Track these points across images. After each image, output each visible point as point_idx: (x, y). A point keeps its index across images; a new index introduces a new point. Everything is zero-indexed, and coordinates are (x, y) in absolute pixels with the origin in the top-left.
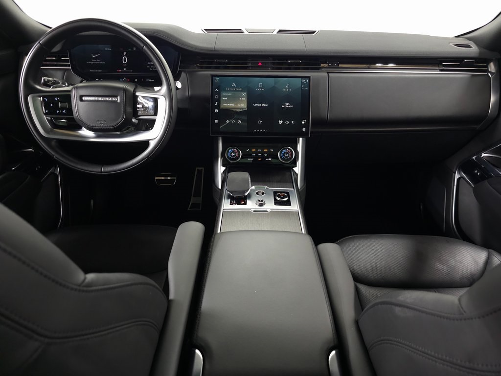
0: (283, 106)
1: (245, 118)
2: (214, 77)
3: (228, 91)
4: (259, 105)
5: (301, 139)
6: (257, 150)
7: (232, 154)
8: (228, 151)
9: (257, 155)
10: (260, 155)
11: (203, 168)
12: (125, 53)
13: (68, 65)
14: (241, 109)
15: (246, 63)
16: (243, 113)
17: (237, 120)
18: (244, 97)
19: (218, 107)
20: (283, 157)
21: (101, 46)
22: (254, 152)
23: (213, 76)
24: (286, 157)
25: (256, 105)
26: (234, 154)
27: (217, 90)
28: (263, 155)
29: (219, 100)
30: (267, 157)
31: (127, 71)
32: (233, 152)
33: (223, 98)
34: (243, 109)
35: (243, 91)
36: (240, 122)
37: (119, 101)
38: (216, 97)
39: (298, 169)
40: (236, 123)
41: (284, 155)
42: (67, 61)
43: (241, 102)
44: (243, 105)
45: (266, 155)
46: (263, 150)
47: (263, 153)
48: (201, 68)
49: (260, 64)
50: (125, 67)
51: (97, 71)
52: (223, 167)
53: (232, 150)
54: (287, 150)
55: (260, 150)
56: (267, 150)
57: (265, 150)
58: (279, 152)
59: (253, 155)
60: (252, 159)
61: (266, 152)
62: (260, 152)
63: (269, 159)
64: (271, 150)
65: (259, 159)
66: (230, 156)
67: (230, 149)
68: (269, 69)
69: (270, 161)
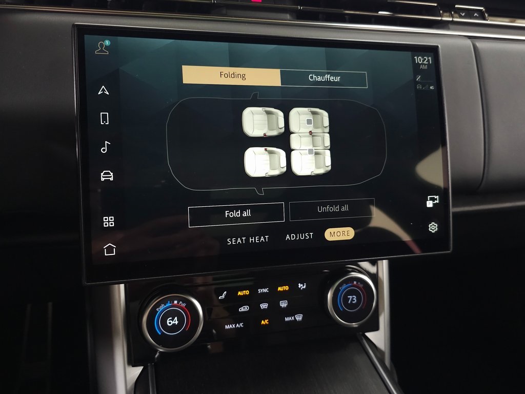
6: (253, 290)
7: (170, 322)
8: (153, 313)
9: (255, 307)
10: (264, 306)
20: (342, 306)
22: (244, 300)
24: (352, 306)
26: (175, 320)
28: (274, 305)
30: (290, 311)
32: (172, 314)
38: (104, 118)
41: (346, 299)
45: (284, 304)
46: (273, 290)
52: (133, 366)
53: (168, 305)
54: (355, 283)
55: (266, 290)
56: (286, 288)
57: (280, 289)
58: (330, 295)
59: (242, 309)
60: (238, 325)
61: (283, 296)
62: (264, 298)
63: (295, 318)
64: (300, 287)
65: (263, 322)
66: (159, 329)
67: (158, 305)
68: (288, 16)
69: (299, 322)
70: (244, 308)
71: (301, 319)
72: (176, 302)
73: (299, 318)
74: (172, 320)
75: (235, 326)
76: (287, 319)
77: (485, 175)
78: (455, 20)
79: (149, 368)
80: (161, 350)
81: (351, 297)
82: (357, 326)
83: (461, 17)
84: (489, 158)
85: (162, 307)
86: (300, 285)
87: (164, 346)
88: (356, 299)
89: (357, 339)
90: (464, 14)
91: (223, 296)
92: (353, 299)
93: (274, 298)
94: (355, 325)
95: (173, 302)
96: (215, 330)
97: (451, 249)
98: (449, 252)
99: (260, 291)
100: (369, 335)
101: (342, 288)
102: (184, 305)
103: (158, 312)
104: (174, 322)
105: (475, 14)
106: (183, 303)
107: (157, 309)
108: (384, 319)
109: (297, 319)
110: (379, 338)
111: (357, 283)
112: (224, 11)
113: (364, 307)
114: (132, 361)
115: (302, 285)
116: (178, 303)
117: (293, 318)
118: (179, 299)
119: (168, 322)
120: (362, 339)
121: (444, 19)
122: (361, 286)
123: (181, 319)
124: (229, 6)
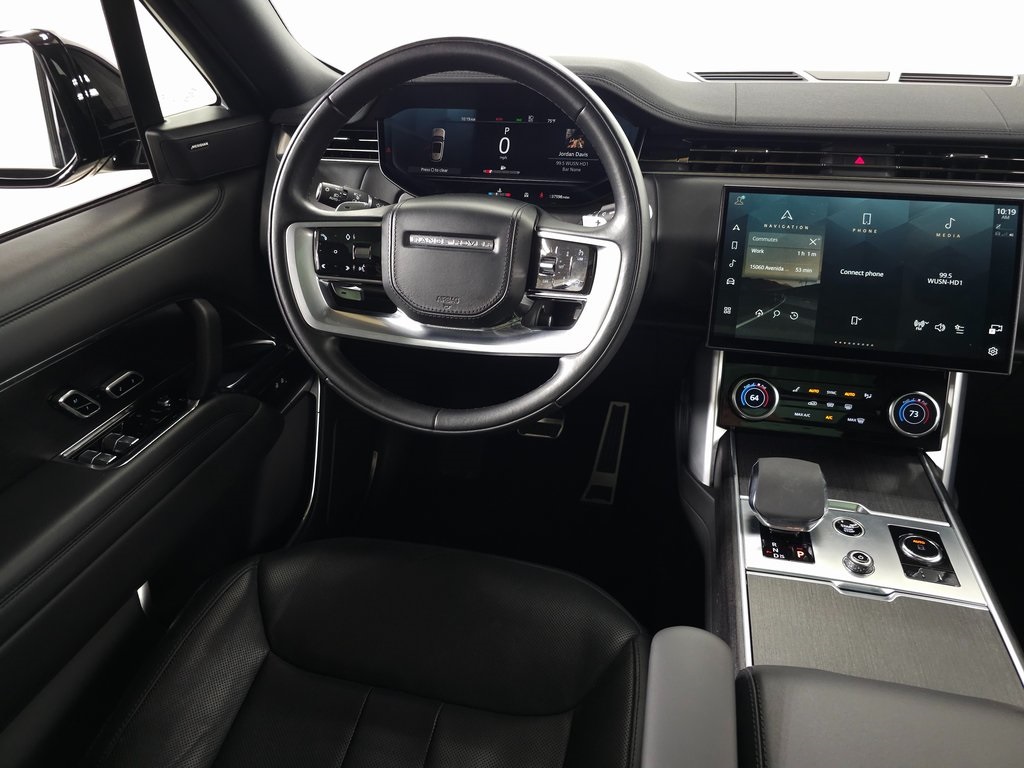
0: (930, 281)
1: (811, 305)
2: (731, 194)
3: (768, 230)
4: (856, 273)
5: (959, 376)
6: (823, 391)
7: (753, 398)
8: (741, 388)
9: (822, 404)
10: (830, 405)
11: (627, 405)
12: (507, 130)
13: (374, 156)
14: (801, 281)
15: (817, 159)
16: (807, 291)
17: (786, 310)
18: (813, 249)
19: (737, 272)
20: (903, 417)
21: (452, 113)
22: (813, 397)
23: (729, 190)
24: (913, 419)
25: (847, 272)
26: (757, 398)
27: (737, 228)
28: (840, 406)
29: (740, 256)
30: (851, 414)
31: (508, 172)
32: (755, 392)
33: (754, 251)
34: (806, 280)
35: (812, 232)
36: (795, 316)
37: (497, 250)
38: (734, 245)
39: (942, 458)
40: (784, 320)
41: (907, 413)
42: (373, 146)
43: (805, 261)
44: (809, 271)
45: (848, 407)
46: (841, 392)
48: (690, 167)
50: (504, 163)
51: (437, 170)
52: (720, 427)
53: (753, 385)
54: (919, 400)
55: (833, 393)
56: (853, 394)
57: (846, 394)
58: (892, 407)
60: (805, 415)
61: (849, 400)
62: (831, 398)
63: (857, 420)
65: (827, 417)
66: (744, 402)
67: (746, 384)
68: (886, 174)
69: (861, 424)
72: (760, 385)
73: (861, 421)
76: (850, 419)
79: (731, 431)
80: (743, 417)
81: (913, 411)
82: (917, 437)
85: (748, 386)
86: (866, 395)
87: (746, 414)
88: (918, 415)
91: (796, 391)
93: (840, 400)
94: (913, 435)
95: (758, 385)
99: (828, 392)
100: (930, 454)
101: (905, 403)
102: (766, 389)
107: (744, 387)
109: (859, 421)
111: (922, 401)
112: (831, 172)
114: (720, 424)
115: (868, 395)
117: (855, 420)
118: (762, 382)
119: (751, 397)
123: (761, 397)
124: (835, 168)
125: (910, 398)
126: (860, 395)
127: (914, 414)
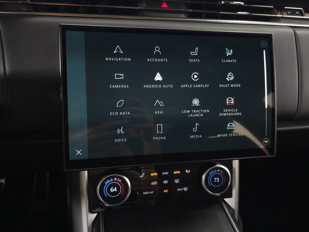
6: (160, 173)
7: (112, 190)
8: (103, 185)
9: (160, 183)
10: (165, 182)
20: (210, 184)
23: (65, 28)
24: (216, 184)
30: (181, 185)
32: (113, 185)
41: (213, 180)
45: (177, 181)
46: (171, 173)
47: (171, 178)
49: (165, 5)
52: (92, 213)
53: (111, 180)
54: (219, 170)
55: (167, 173)
56: (179, 172)
57: (175, 173)
58: (204, 177)
59: (153, 184)
60: (150, 192)
61: (177, 176)
62: (166, 178)
63: (183, 189)
64: (186, 172)
65: (165, 191)
66: (106, 194)
67: (106, 180)
68: (183, 16)
69: (186, 191)
70: (154, 183)
71: (187, 190)
72: (116, 179)
73: (186, 189)
74: (114, 189)
75: (149, 193)
76: (178, 190)
77: (298, 111)
78: (284, 16)
79: (101, 214)
80: (107, 205)
81: (216, 178)
82: (219, 195)
83: (288, 14)
84: (301, 100)
85: (108, 181)
86: (186, 171)
87: (108, 203)
88: (219, 180)
89: (219, 202)
90: (290, 12)
91: (142, 176)
92: (217, 179)
94: (218, 194)
95: (114, 179)
96: (139, 192)
97: (275, 155)
98: (274, 156)
99: (163, 173)
100: (226, 200)
101: (211, 173)
102: (120, 181)
103: (105, 184)
104: (114, 190)
105: (297, 12)
106: (120, 179)
107: (105, 183)
108: (235, 191)
109: (184, 190)
110: (232, 202)
111: (220, 171)
112: (146, 13)
113: (223, 185)
114: (91, 211)
115: (188, 171)
116: (117, 179)
117: (182, 189)
118: (117, 177)
119: (111, 190)
120: (222, 202)
121: (277, 16)
122: (222, 172)
123: (118, 189)
124: (149, 11)
125: (213, 170)
126: (183, 172)
127: (217, 180)
